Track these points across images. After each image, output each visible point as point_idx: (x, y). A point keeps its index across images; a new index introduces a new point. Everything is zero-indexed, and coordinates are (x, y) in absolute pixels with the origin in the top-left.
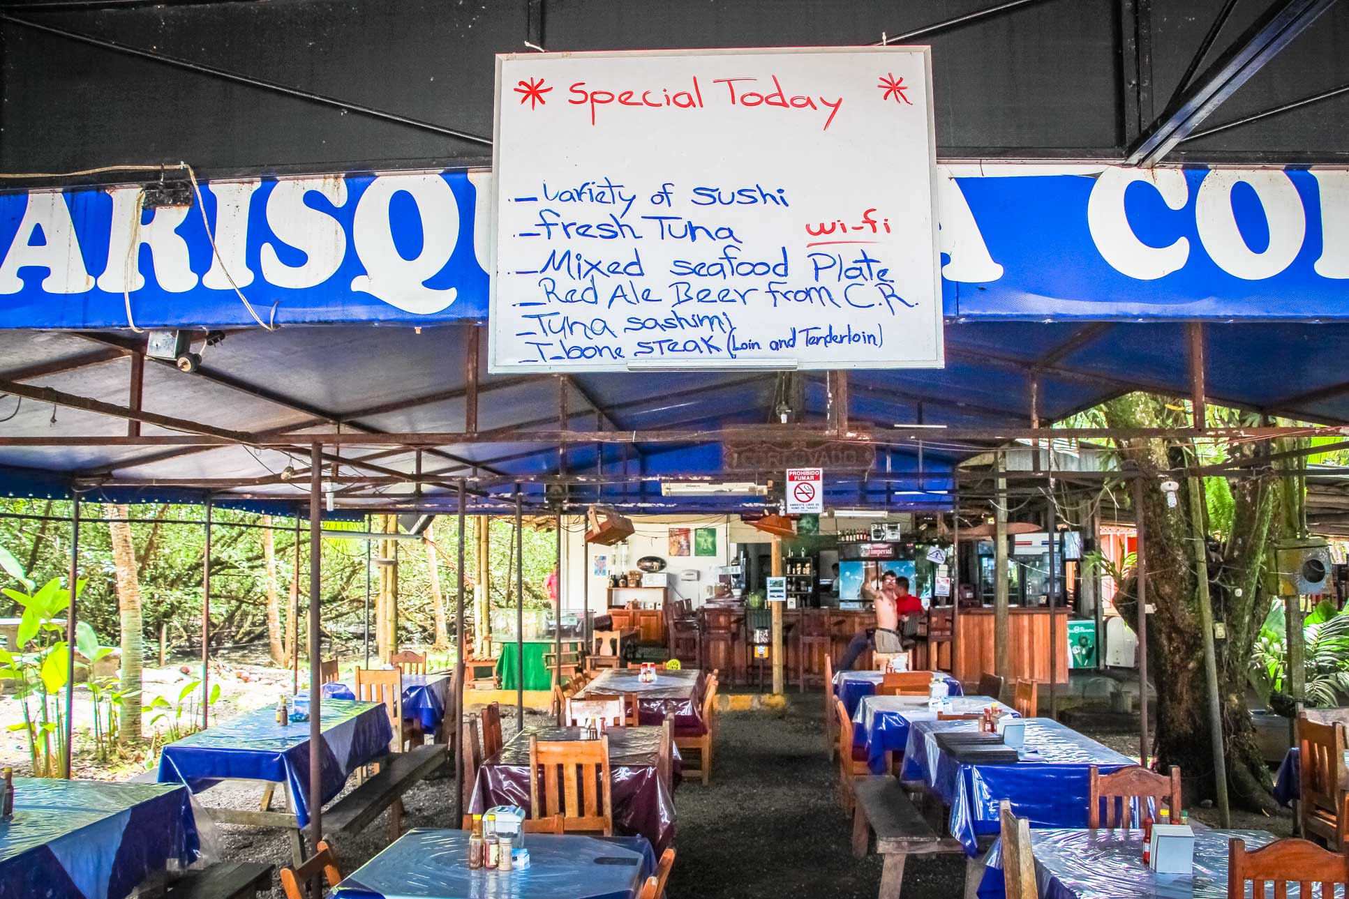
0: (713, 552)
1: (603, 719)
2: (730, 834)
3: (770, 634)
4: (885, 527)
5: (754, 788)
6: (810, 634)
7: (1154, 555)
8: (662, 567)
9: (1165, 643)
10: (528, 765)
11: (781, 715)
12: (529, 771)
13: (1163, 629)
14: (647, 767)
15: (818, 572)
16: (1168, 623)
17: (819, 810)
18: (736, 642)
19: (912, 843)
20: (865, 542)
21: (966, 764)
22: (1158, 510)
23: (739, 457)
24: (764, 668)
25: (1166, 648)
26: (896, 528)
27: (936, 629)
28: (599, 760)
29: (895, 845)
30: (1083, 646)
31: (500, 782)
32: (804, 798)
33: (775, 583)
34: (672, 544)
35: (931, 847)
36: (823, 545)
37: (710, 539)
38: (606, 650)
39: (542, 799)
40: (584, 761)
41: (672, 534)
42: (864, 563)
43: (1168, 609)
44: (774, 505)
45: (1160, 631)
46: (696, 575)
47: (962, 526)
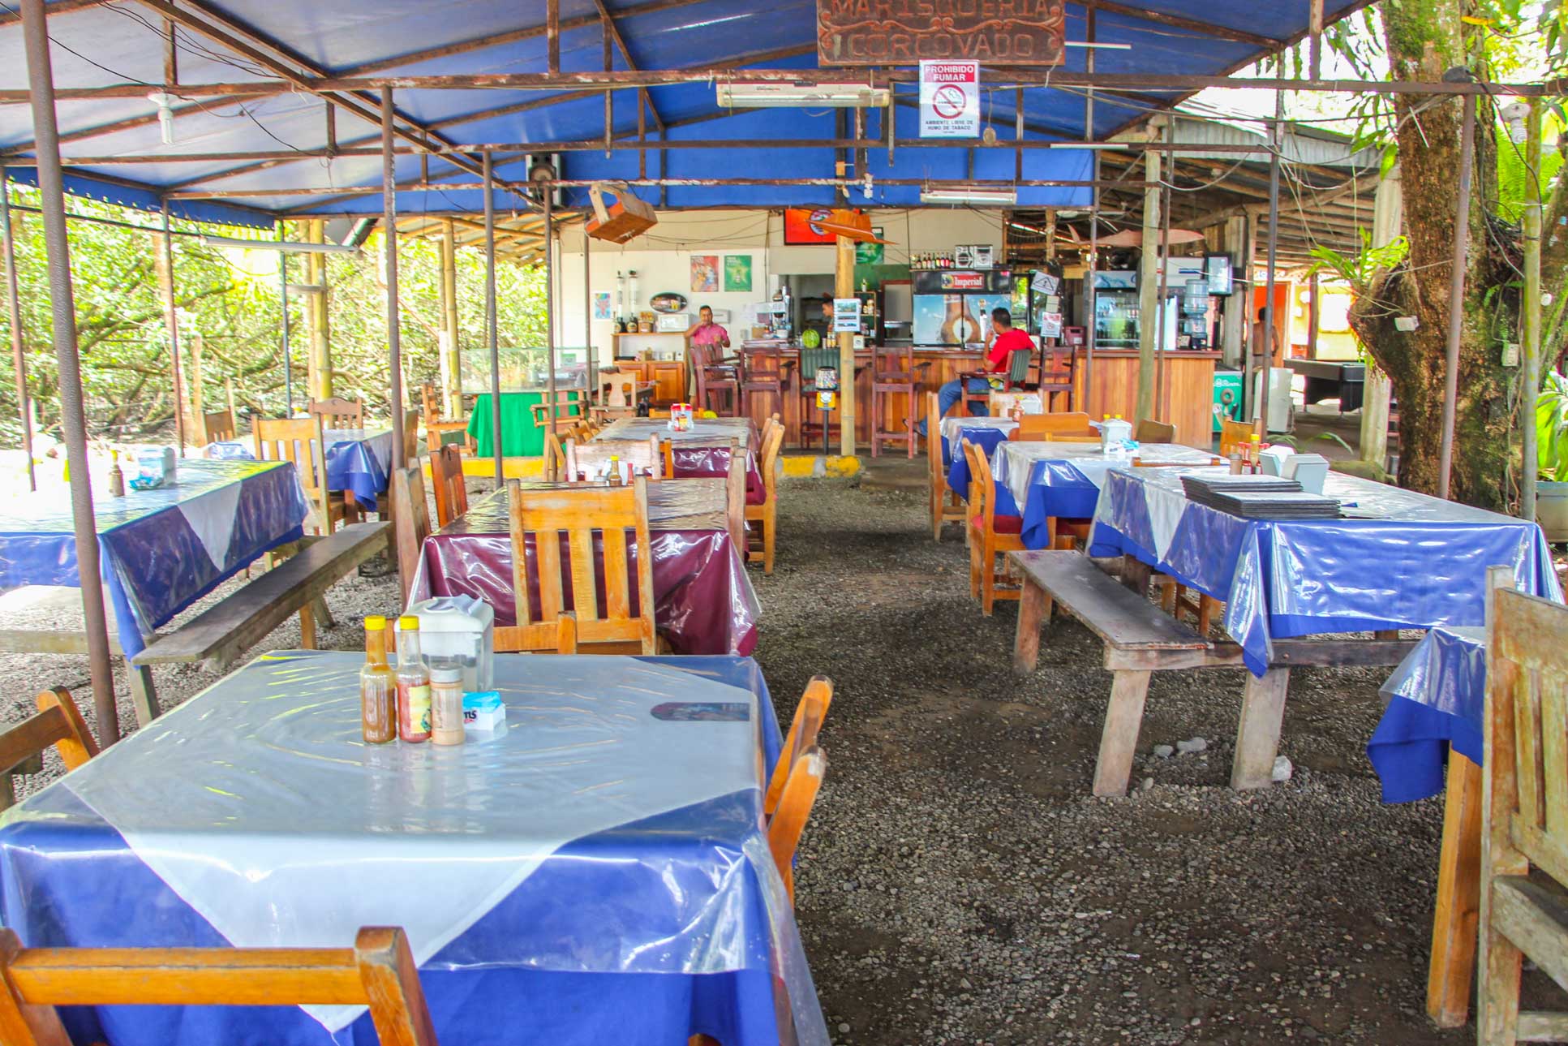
0: (748, 286)
1: (630, 466)
2: (819, 640)
3: (838, 377)
4: (974, 250)
5: (839, 575)
6: (883, 381)
7: (1430, 241)
8: (682, 307)
9: (1425, 372)
10: (507, 535)
11: (856, 483)
12: (509, 545)
13: (1425, 354)
14: (712, 532)
15: (883, 314)
16: (1434, 344)
17: (940, 604)
18: (786, 394)
19: (1163, 653)
20: (948, 268)
21: (1262, 521)
22: (1446, 173)
23: (844, 43)
24: (831, 426)
25: (1426, 382)
26: (987, 251)
27: (1049, 375)
28: (630, 522)
29: (1136, 656)
30: (1226, 404)
31: (460, 564)
32: (914, 589)
33: (844, 309)
34: (694, 277)
35: (1194, 659)
36: (888, 278)
37: (744, 270)
38: (617, 399)
39: (534, 592)
40: (604, 525)
41: (694, 263)
42: (945, 296)
43: (1437, 324)
44: (856, 183)
45: (1419, 356)
46: (726, 315)
47: (1103, 232)
